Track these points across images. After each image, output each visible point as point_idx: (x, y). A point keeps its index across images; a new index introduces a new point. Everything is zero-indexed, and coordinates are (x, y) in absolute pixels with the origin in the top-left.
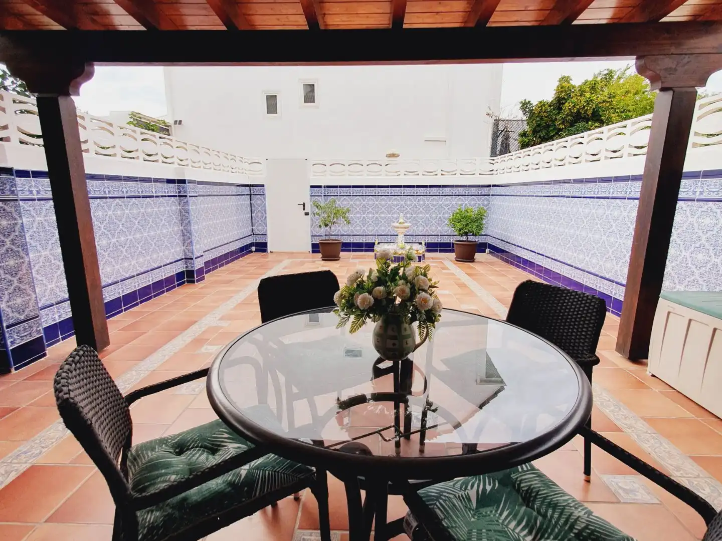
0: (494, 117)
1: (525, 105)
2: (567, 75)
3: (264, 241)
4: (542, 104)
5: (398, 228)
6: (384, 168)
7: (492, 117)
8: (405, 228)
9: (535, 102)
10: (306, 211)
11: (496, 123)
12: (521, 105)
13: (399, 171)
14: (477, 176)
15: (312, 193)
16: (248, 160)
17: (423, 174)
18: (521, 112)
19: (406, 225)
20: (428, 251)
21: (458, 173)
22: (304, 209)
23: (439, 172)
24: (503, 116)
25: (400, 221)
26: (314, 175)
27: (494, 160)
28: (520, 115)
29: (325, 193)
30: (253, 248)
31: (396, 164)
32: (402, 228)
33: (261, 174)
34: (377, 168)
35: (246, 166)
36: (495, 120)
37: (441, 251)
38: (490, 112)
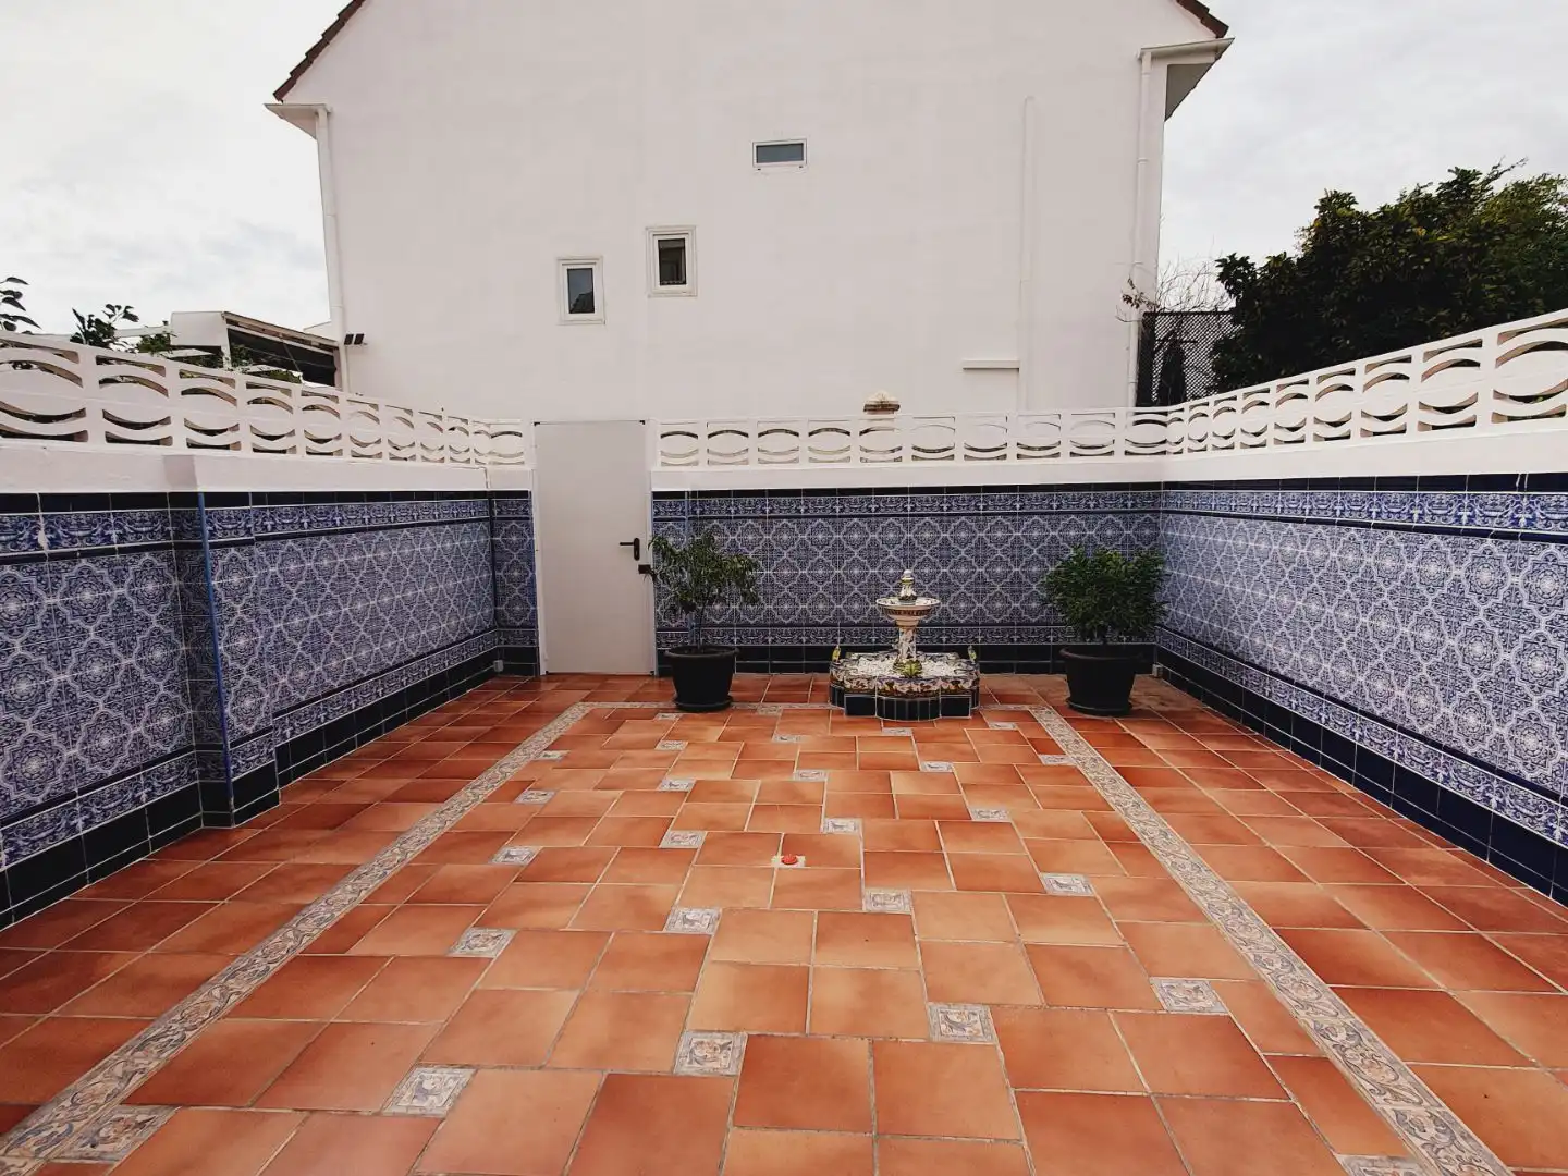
0: (1142, 306)
1: (1233, 271)
2: (1342, 190)
3: (528, 645)
4: (1279, 264)
5: (898, 612)
6: (856, 441)
7: (1138, 306)
8: (919, 613)
9: (1259, 261)
10: (642, 561)
11: (1149, 321)
12: (1221, 270)
13: (900, 449)
14: (1119, 458)
15: (657, 514)
16: (488, 425)
17: (965, 456)
18: (1221, 287)
19: (922, 602)
20: (985, 669)
21: (1065, 449)
22: (637, 557)
23: (1012, 451)
24: (1170, 302)
25: (902, 594)
26: (664, 464)
27: (1166, 414)
28: (1218, 296)
29: (695, 513)
30: (499, 665)
31: (892, 430)
32: (910, 613)
33: (522, 463)
34: (835, 441)
35: (484, 444)
36: (1145, 314)
37: (1021, 670)
38: (1133, 293)
